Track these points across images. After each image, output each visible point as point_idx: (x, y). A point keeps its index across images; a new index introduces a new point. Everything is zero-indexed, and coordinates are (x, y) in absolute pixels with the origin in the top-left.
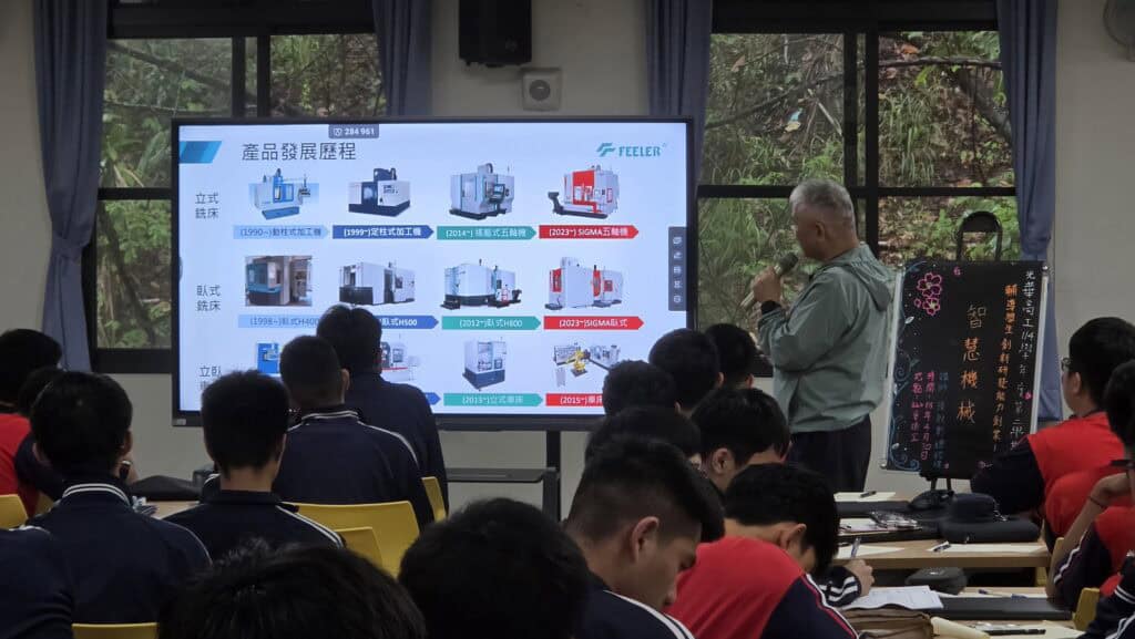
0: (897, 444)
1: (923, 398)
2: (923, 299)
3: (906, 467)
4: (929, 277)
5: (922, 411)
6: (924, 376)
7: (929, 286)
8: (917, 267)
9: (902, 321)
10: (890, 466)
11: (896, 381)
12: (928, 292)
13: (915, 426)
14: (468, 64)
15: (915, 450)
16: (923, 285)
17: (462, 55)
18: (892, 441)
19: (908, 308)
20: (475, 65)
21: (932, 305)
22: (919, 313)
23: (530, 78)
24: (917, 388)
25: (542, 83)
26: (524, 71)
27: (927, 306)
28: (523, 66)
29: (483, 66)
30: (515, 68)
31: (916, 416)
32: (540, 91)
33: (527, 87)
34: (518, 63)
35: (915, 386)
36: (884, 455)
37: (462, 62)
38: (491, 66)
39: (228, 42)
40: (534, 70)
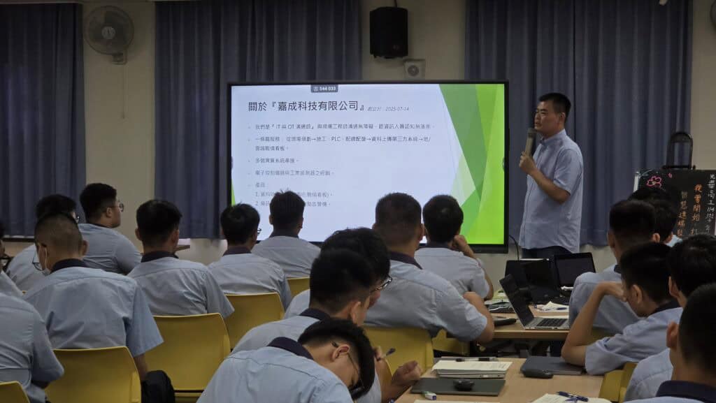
17: (372, 53)
20: (378, 57)
23: (408, 64)
25: (414, 67)
26: (405, 61)
28: (404, 58)
29: (382, 58)
33: (407, 70)
34: (401, 56)
37: (373, 56)
38: (387, 58)
40: (410, 60)
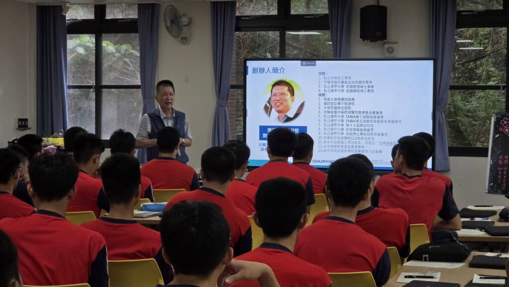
0: (492, 184)
1: (503, 166)
2: (503, 128)
3: (496, 192)
4: (505, 120)
5: (503, 171)
6: (504, 157)
7: (505, 123)
8: (501, 115)
9: (494, 136)
10: (489, 192)
11: (491, 159)
12: (505, 125)
13: (500, 177)
14: (364, 40)
15: (499, 186)
16: (503, 122)
17: (361, 37)
18: (490, 182)
19: (496, 131)
20: (366, 41)
21: (507, 130)
22: (501, 133)
23: (386, 46)
24: (500, 162)
25: (389, 48)
26: (385, 43)
27: (504, 130)
28: (384, 41)
29: (369, 41)
30: (380, 42)
31: (500, 173)
32: (391, 50)
33: (386, 48)
34: (382, 40)
35: (500, 161)
36: (487, 187)
37: (362, 40)
38: (372, 41)
39: (278, 33)
40: (388, 43)
